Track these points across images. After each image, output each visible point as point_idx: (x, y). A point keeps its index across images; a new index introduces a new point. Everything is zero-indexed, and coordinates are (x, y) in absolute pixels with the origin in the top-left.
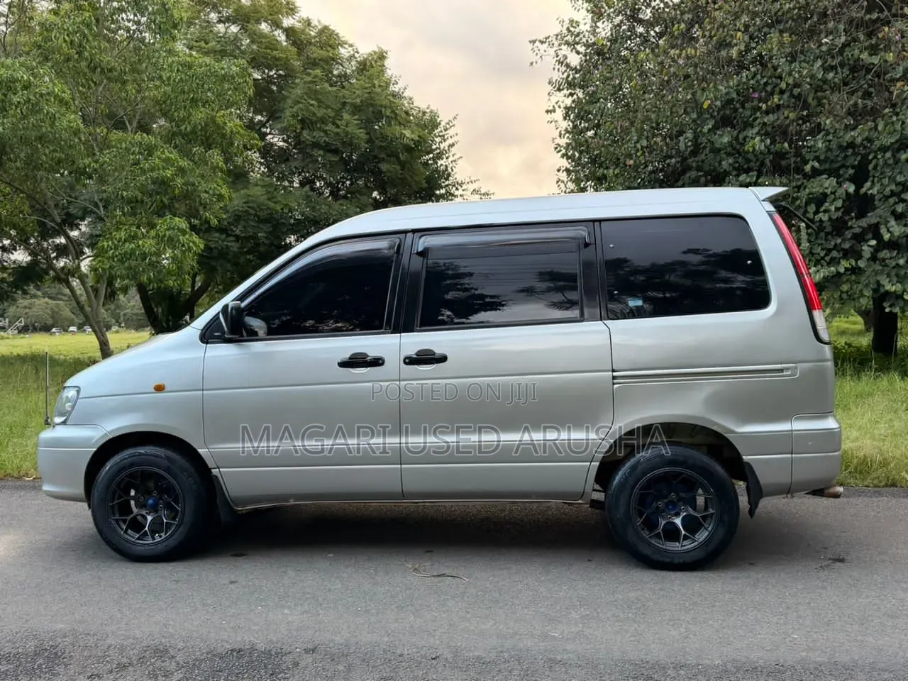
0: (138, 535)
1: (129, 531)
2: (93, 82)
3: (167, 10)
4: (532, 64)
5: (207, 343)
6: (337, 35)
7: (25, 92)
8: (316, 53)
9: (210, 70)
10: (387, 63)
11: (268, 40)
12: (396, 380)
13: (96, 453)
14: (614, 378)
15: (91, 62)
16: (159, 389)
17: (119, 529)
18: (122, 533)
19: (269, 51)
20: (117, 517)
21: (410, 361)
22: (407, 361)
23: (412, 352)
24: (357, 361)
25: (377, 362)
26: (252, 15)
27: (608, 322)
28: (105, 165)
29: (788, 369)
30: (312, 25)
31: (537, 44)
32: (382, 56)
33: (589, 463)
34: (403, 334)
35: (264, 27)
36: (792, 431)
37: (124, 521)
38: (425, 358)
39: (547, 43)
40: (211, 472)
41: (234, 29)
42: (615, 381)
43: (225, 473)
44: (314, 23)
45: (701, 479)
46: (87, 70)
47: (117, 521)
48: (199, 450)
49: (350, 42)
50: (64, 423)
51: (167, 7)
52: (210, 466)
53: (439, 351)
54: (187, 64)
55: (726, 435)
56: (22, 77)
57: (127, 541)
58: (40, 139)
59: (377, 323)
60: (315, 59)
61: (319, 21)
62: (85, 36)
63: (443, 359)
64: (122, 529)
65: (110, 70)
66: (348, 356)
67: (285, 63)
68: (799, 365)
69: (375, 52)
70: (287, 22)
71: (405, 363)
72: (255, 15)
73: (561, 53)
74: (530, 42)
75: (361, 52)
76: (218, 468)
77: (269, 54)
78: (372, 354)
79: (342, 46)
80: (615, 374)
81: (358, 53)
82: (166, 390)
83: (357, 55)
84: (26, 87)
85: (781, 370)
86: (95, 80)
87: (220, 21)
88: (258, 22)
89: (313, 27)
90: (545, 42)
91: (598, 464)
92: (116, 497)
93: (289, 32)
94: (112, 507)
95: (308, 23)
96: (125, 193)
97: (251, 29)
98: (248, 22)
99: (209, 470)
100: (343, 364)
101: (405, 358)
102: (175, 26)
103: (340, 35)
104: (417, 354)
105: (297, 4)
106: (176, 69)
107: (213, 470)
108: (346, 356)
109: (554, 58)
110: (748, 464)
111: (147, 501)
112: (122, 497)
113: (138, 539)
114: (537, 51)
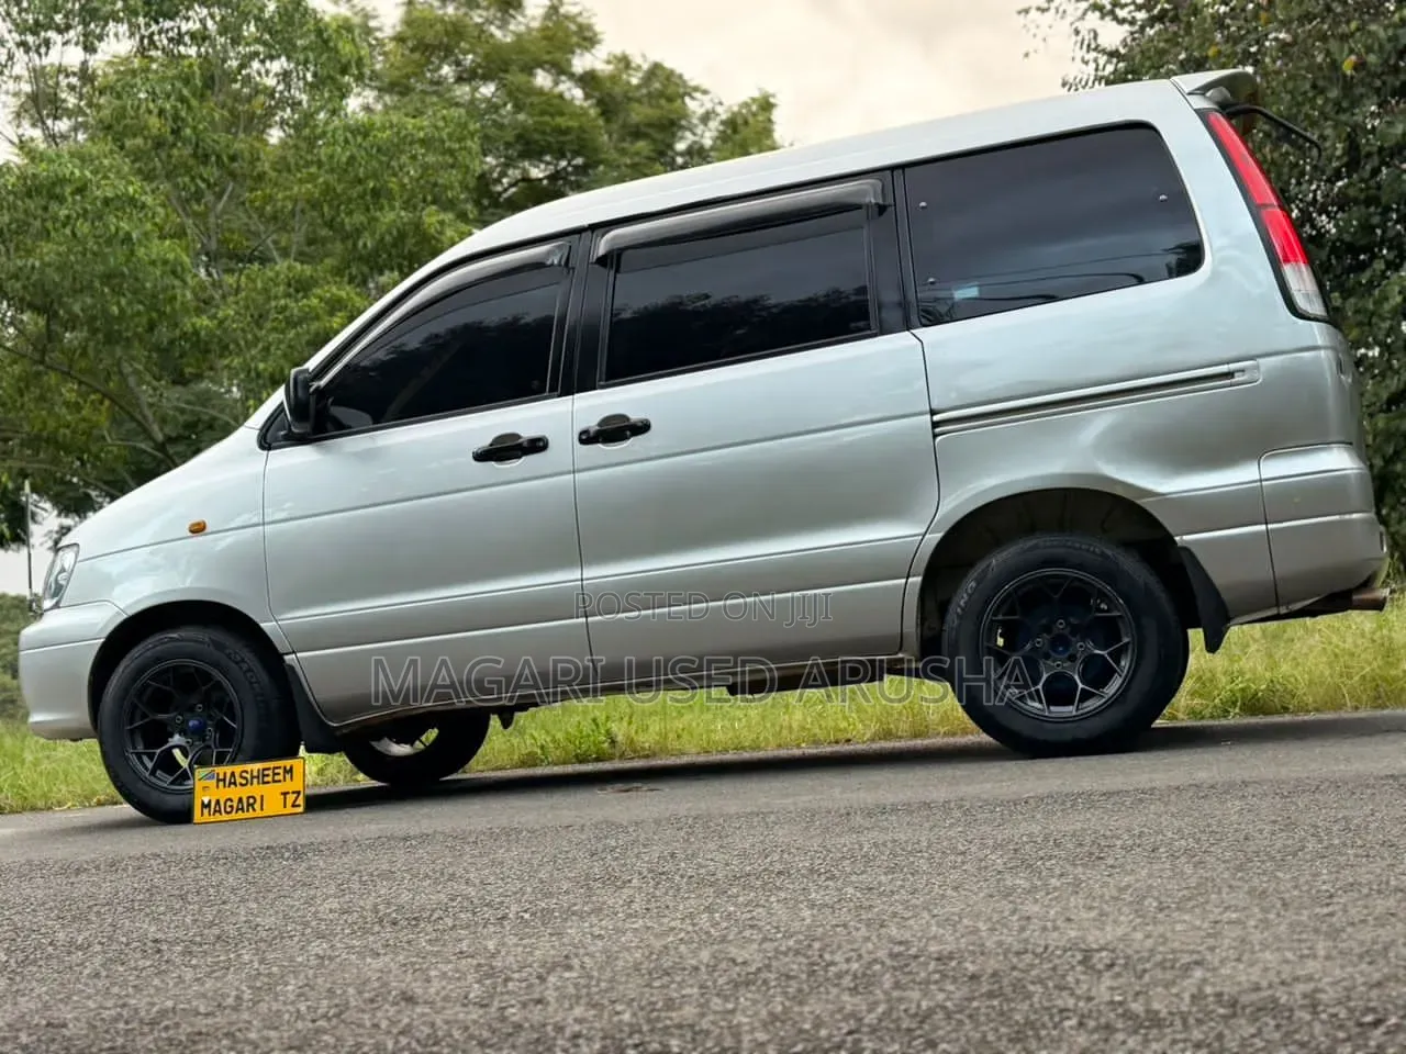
0: (172, 779)
1: (159, 772)
2: (204, 180)
3: (326, 42)
4: (1027, 55)
5: (269, 448)
6: (680, 76)
7: (78, 198)
8: (639, 114)
9: (398, 133)
10: (776, 115)
11: (544, 98)
12: (569, 473)
13: (104, 647)
14: (935, 425)
15: (197, 145)
16: (198, 529)
17: (141, 767)
18: (147, 774)
19: (547, 118)
20: (140, 748)
21: (587, 438)
22: (584, 437)
23: (592, 422)
24: (505, 449)
25: (537, 445)
26: (514, 57)
27: (919, 332)
28: (227, 324)
29: (1242, 371)
30: (633, 65)
31: (1033, 13)
32: (766, 105)
33: (904, 581)
34: (577, 396)
35: (542, 79)
36: (1261, 480)
37: (151, 757)
38: (615, 430)
39: (1053, 11)
40: (284, 661)
41: (487, 89)
42: (937, 430)
43: (306, 658)
44: (637, 60)
45: (1100, 584)
46: (191, 162)
47: (139, 756)
48: (262, 625)
49: (705, 86)
50: (57, 606)
51: (325, 35)
52: (281, 649)
53: (635, 416)
54: (362, 129)
55: (1138, 502)
56: (72, 173)
57: (155, 787)
58: (107, 278)
59: (536, 383)
60: (637, 126)
61: (644, 56)
62: (182, 99)
63: (642, 428)
64: (146, 769)
65: (233, 158)
66: (489, 441)
67: (578, 138)
68: (1261, 361)
69: (754, 100)
70: (581, 63)
71: (582, 442)
72: (521, 57)
73: (1084, 26)
74: (1019, 13)
75: (727, 103)
76: (294, 652)
77: (547, 123)
78: (527, 433)
79: (690, 95)
80: (936, 418)
81: (721, 103)
82: (208, 530)
83: (719, 109)
84: (81, 190)
85: (1229, 375)
86: (205, 176)
87: (460, 80)
88: (529, 71)
89: (635, 69)
90: (1047, 10)
91: (919, 579)
92: (138, 714)
93: (588, 80)
94: (132, 732)
95: (624, 62)
96: (261, 366)
97: (512, 83)
98: (506, 71)
99: (280, 657)
100: (482, 456)
101: (581, 434)
102: (344, 71)
103: (686, 77)
104: (599, 425)
105: (598, 28)
106: (342, 138)
107: (286, 657)
108: (485, 442)
109: (1070, 36)
110: (1186, 550)
111: (188, 722)
112: (146, 716)
113: (172, 783)
114: (1033, 31)
